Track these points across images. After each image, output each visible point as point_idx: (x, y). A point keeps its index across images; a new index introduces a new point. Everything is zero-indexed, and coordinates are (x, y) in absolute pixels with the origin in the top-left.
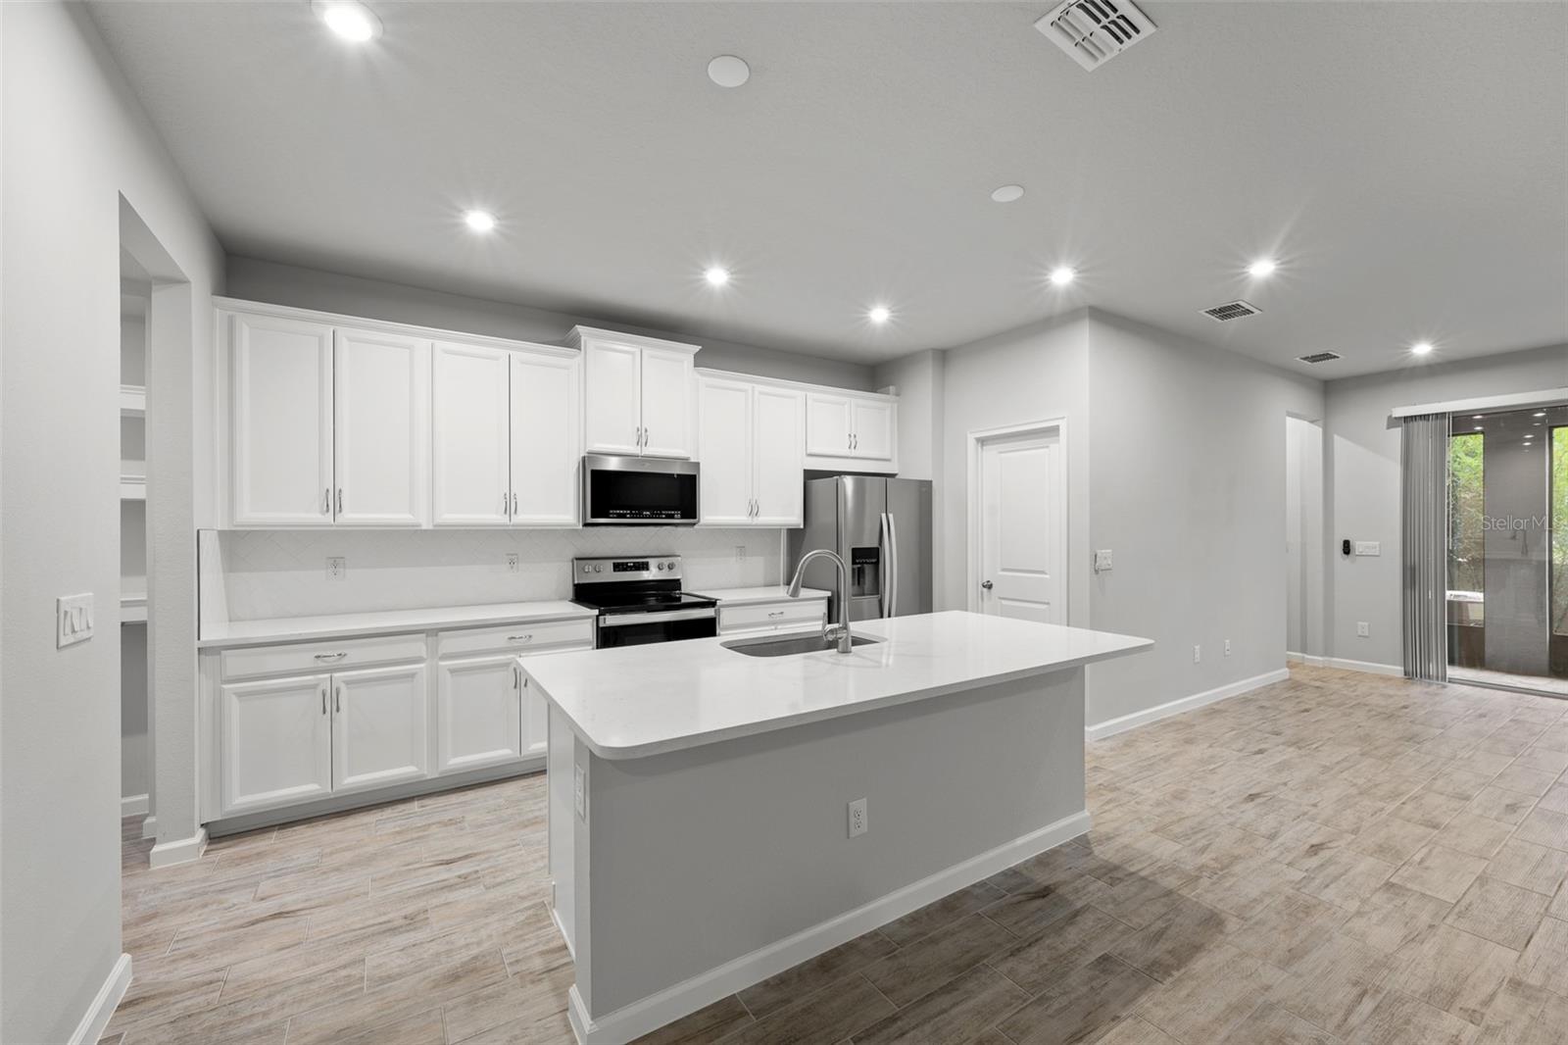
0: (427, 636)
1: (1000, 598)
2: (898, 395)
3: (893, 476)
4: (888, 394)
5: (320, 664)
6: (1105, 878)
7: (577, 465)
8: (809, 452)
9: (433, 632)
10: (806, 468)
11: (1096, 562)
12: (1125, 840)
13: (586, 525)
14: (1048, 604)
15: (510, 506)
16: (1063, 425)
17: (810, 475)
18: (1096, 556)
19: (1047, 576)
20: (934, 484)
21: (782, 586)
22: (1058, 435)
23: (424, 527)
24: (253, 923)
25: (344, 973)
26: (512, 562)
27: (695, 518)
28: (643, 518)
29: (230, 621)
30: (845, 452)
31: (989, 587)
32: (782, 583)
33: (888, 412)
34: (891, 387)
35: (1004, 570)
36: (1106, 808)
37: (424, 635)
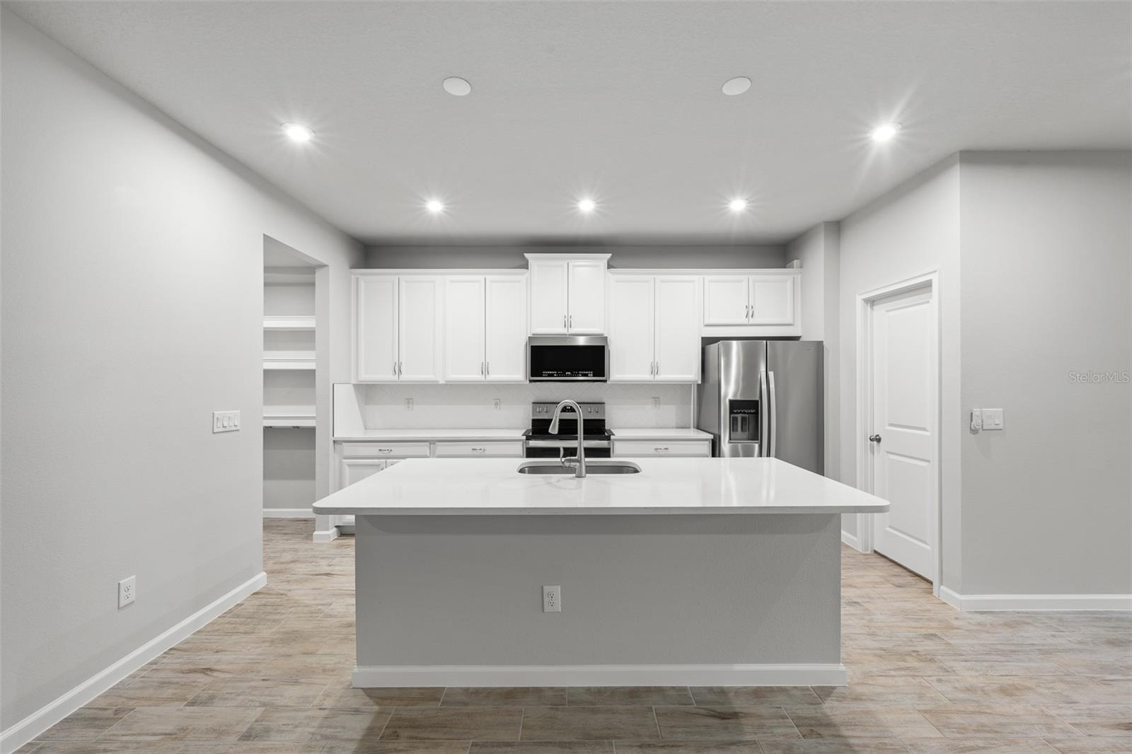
0: (430, 444)
1: (888, 452)
2: (801, 267)
3: (796, 338)
4: (793, 267)
5: (381, 454)
6: (803, 729)
7: (525, 343)
8: (705, 323)
9: (432, 442)
10: (704, 336)
11: (972, 420)
12: (871, 706)
13: (531, 381)
14: (929, 461)
15: (485, 370)
16: (935, 278)
17: (707, 342)
18: (972, 414)
19: (928, 434)
20: (824, 343)
21: (692, 429)
22: (931, 291)
23: (441, 383)
24: (317, 575)
25: (320, 607)
26: (496, 404)
27: (603, 375)
28: (566, 376)
29: (365, 429)
30: (745, 321)
31: (879, 440)
32: (692, 426)
33: (789, 284)
34: (795, 261)
35: (891, 425)
36: (893, 673)
37: (428, 444)
